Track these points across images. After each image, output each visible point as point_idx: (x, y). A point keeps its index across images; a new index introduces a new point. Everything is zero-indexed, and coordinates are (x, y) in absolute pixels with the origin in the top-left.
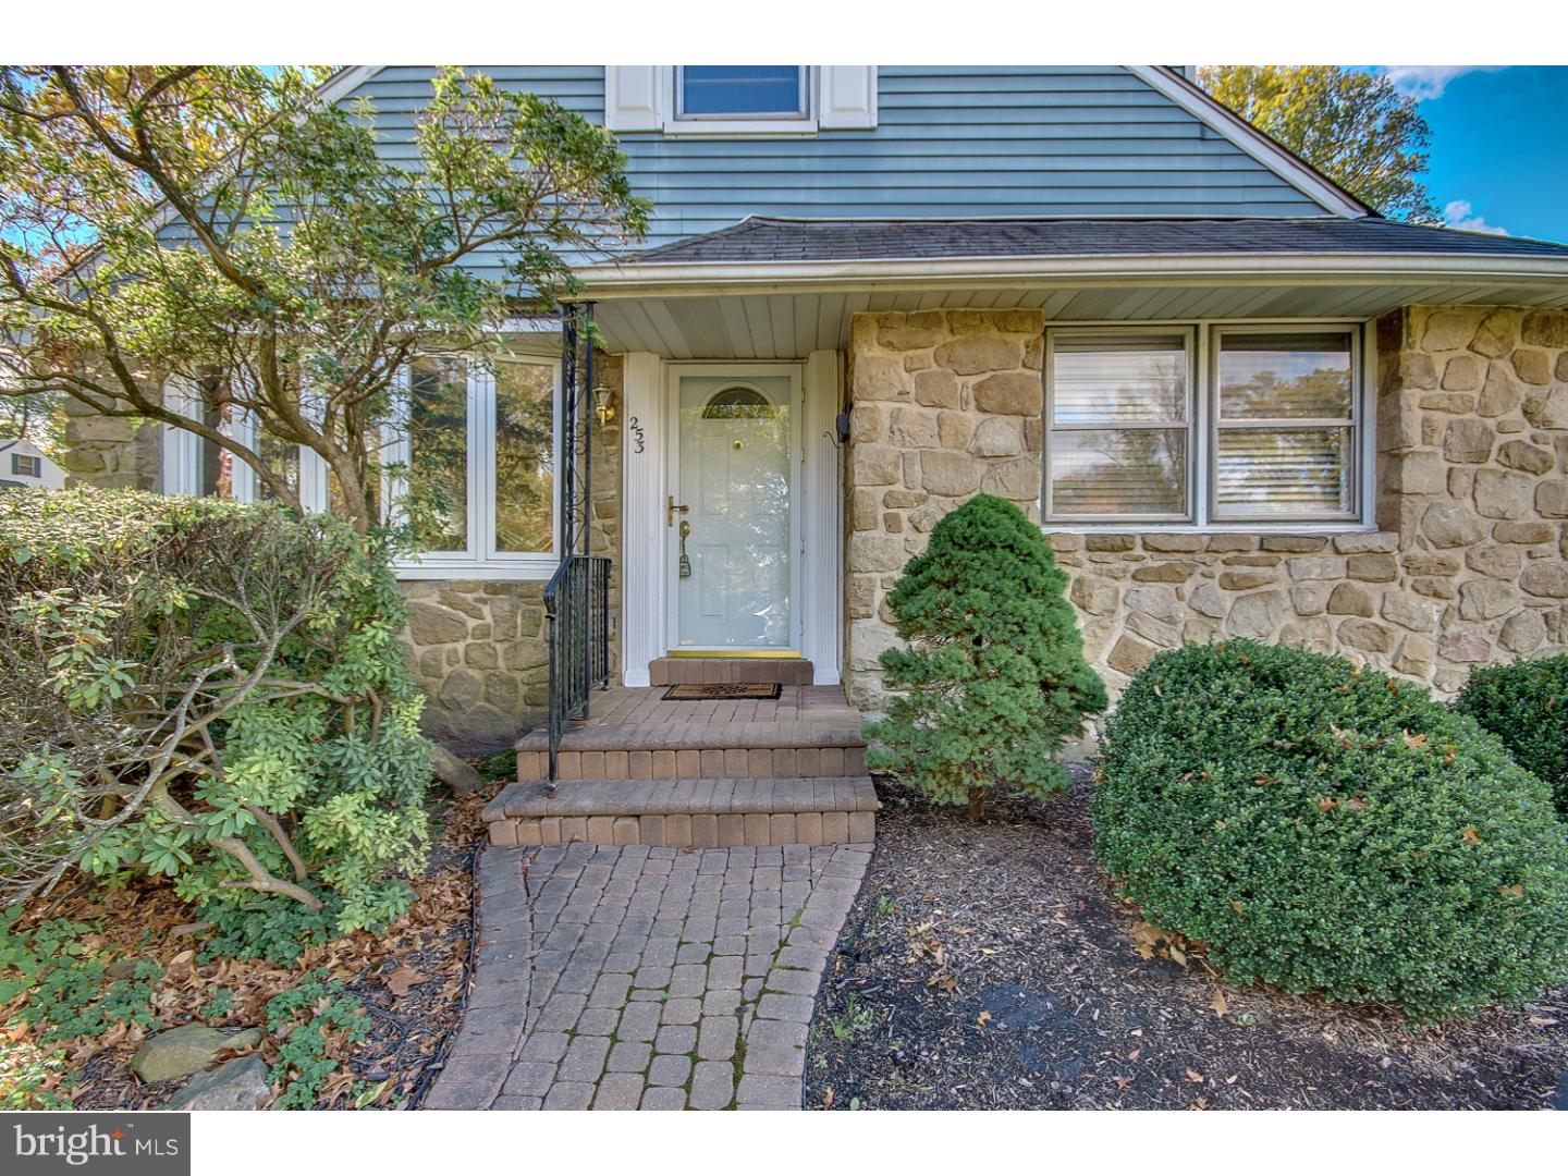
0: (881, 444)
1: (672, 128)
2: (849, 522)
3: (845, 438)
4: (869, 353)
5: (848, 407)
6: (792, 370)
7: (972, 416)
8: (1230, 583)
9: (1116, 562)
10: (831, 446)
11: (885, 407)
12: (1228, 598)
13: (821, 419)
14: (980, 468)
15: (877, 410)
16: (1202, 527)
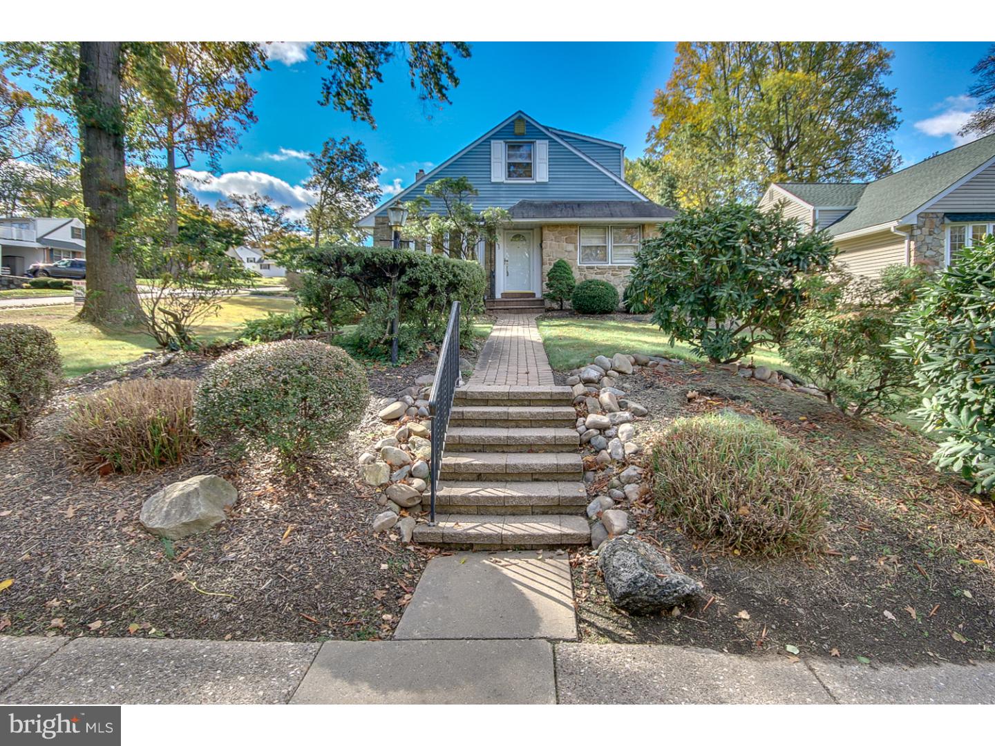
0: (548, 249)
1: (505, 182)
2: (542, 264)
3: (541, 247)
4: (546, 232)
5: (542, 241)
6: (531, 231)
7: (565, 244)
8: (613, 275)
9: (592, 271)
10: (539, 250)
11: (549, 242)
12: (612, 277)
13: (537, 243)
14: (567, 253)
15: (547, 243)
16: (610, 264)
